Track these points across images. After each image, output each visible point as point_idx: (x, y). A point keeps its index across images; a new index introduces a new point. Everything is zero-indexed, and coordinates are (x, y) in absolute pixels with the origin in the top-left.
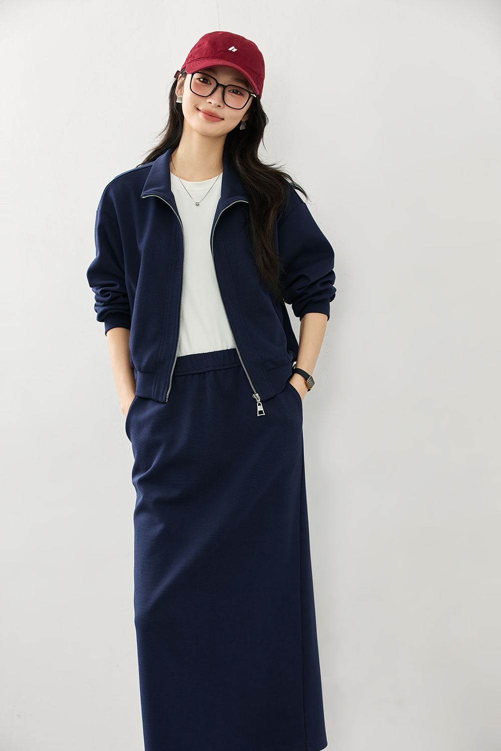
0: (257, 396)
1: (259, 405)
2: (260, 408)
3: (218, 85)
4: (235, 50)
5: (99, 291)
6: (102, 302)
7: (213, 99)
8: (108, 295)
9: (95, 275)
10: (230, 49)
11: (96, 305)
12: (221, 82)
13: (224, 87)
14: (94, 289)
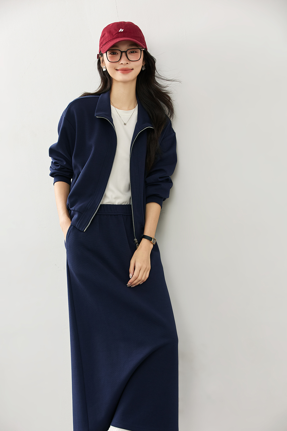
4: (122, 30)
8: (59, 166)
10: (120, 31)
12: (123, 50)
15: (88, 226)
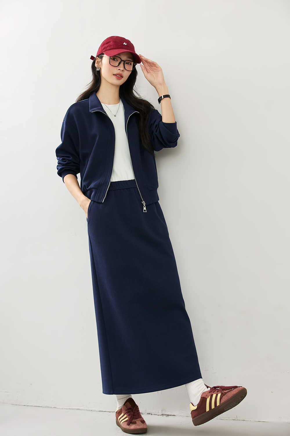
0: (144, 202)
1: (145, 207)
2: (145, 208)
3: (122, 60)
4: (126, 44)
5: (61, 159)
6: (62, 164)
7: (120, 67)
8: (66, 161)
9: (59, 151)
10: (124, 44)
11: (58, 166)
12: (123, 59)
13: (124, 61)
14: (58, 158)
15: (105, 198)
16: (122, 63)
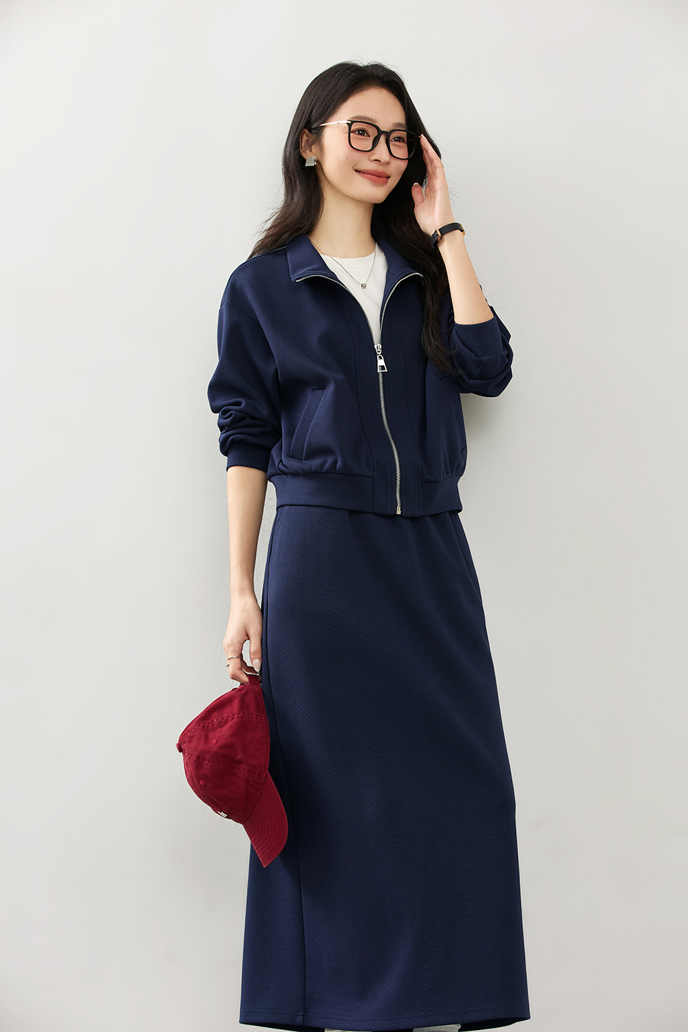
7: (378, 154)
16: (382, 139)
